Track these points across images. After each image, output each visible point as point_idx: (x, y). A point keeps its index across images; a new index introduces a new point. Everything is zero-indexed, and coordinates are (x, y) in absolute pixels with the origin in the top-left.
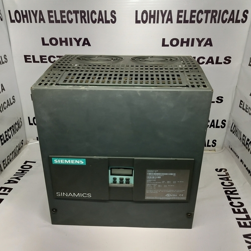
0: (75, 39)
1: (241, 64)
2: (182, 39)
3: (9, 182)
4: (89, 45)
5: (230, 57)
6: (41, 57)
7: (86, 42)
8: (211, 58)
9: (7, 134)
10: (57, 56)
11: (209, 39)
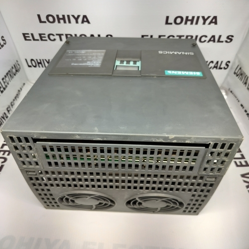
0: (73, 16)
2: (187, 17)
4: (88, 22)
5: (232, 36)
6: (40, 35)
7: (85, 20)
10: (57, 35)
11: (215, 18)
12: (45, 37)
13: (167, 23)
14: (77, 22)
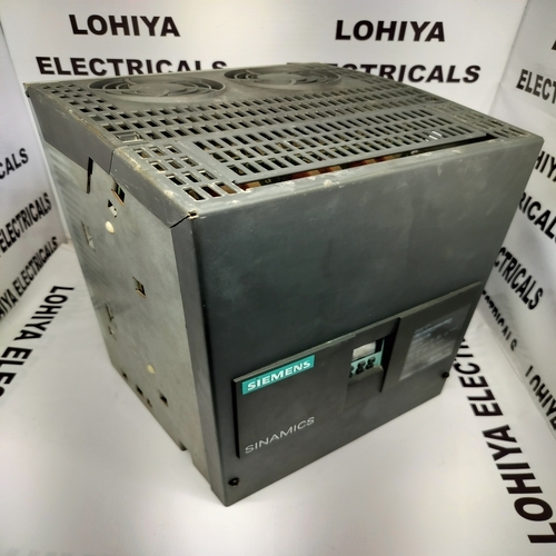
0: (144, 19)
1: (500, 85)
2: (381, 23)
3: (24, 335)
4: (177, 34)
5: (478, 68)
6: (74, 61)
7: (169, 27)
8: (438, 68)
9: (11, 228)
10: (109, 61)
11: (439, 25)
12: (83, 66)
13: (339, 36)
14: (152, 33)
